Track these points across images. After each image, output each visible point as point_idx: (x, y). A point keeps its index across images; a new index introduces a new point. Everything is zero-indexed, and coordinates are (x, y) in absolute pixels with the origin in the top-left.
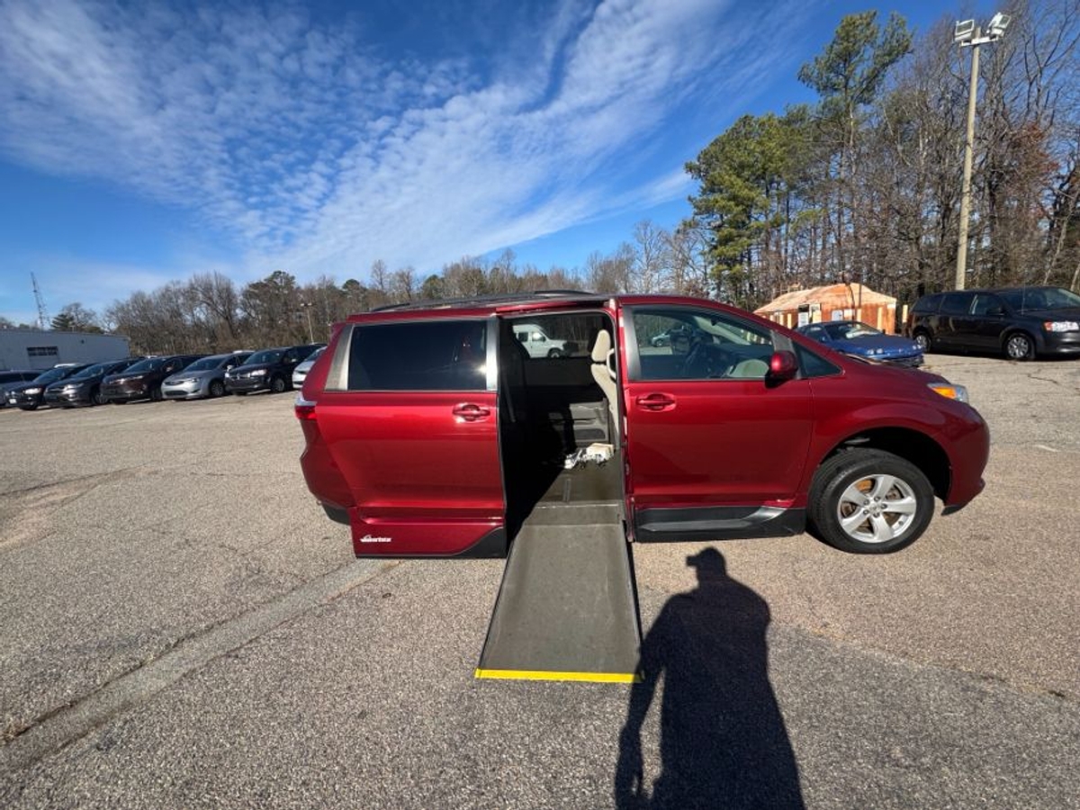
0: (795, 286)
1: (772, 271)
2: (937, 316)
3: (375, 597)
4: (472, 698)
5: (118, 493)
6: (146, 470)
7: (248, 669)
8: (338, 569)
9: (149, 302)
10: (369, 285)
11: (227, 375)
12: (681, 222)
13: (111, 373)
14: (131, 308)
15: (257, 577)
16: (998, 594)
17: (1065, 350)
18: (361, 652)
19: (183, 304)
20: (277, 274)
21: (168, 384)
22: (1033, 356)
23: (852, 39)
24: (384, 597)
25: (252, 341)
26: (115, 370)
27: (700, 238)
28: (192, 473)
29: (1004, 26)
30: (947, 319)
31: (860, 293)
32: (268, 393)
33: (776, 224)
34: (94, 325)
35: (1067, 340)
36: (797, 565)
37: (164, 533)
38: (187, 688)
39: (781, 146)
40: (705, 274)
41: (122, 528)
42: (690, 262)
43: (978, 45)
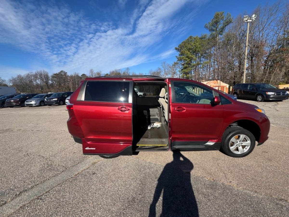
0: (203, 80)
1: (197, 76)
2: (239, 90)
3: (90, 174)
4: (124, 214)
5: (6, 137)
6: (17, 129)
7: (44, 204)
8: (78, 164)
9: (23, 78)
10: (89, 76)
11: (45, 100)
12: (174, 63)
13: (9, 98)
14: (17, 79)
15: (50, 167)
16: (275, 170)
17: (271, 99)
18: (85, 196)
19: (33, 79)
20: (62, 71)
21: (27, 102)
22: (263, 101)
23: (218, 18)
24: (93, 174)
25: (54, 90)
26: (10, 97)
27: (178, 67)
28: (32, 130)
29: (255, 18)
30: (241, 90)
31: (220, 83)
32: (58, 105)
33: (198, 64)
34: (5, 84)
35: (271, 97)
36: (218, 161)
37: (20, 151)
38: (21, 213)
39: (200, 44)
40: (180, 76)
41: (5, 149)
42: (176, 73)
43: (249, 22)
